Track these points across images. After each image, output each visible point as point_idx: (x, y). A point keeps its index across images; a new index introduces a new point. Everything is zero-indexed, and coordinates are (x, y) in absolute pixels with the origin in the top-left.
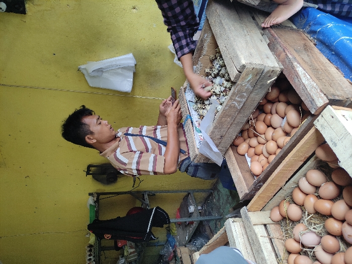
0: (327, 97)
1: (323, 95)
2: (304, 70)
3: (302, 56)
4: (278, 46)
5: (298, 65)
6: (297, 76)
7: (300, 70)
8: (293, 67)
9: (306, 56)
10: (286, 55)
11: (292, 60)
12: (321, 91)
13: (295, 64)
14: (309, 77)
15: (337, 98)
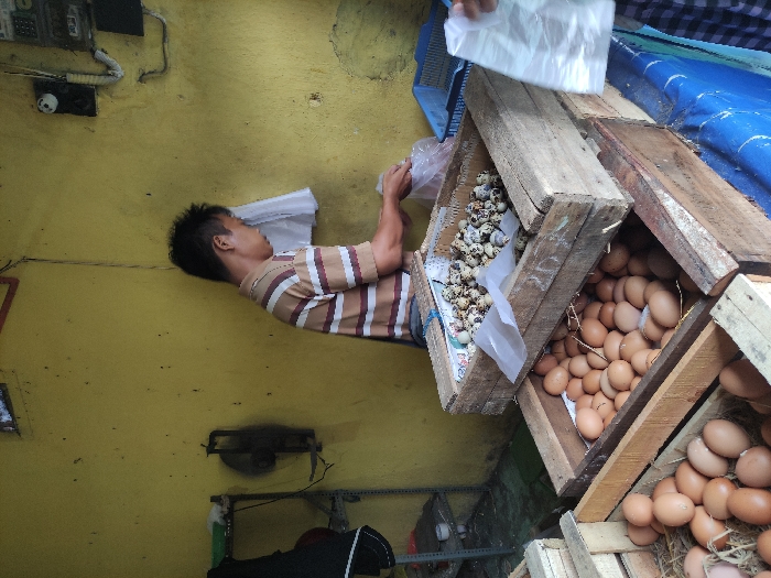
0: (734, 257)
1: (724, 254)
2: (681, 204)
3: (673, 176)
4: (620, 159)
5: (666, 195)
6: (666, 216)
7: (669, 204)
8: (655, 200)
9: (681, 176)
10: (639, 175)
11: (652, 185)
12: (721, 246)
13: (660, 192)
14: (691, 218)
15: (756, 259)
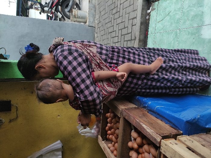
0: (160, 136)
2: (146, 125)
3: (143, 119)
4: (131, 117)
5: (143, 124)
7: (144, 126)
8: (141, 126)
9: (145, 118)
10: (136, 120)
11: (139, 122)
12: (157, 134)
14: (149, 128)
15: (165, 135)
